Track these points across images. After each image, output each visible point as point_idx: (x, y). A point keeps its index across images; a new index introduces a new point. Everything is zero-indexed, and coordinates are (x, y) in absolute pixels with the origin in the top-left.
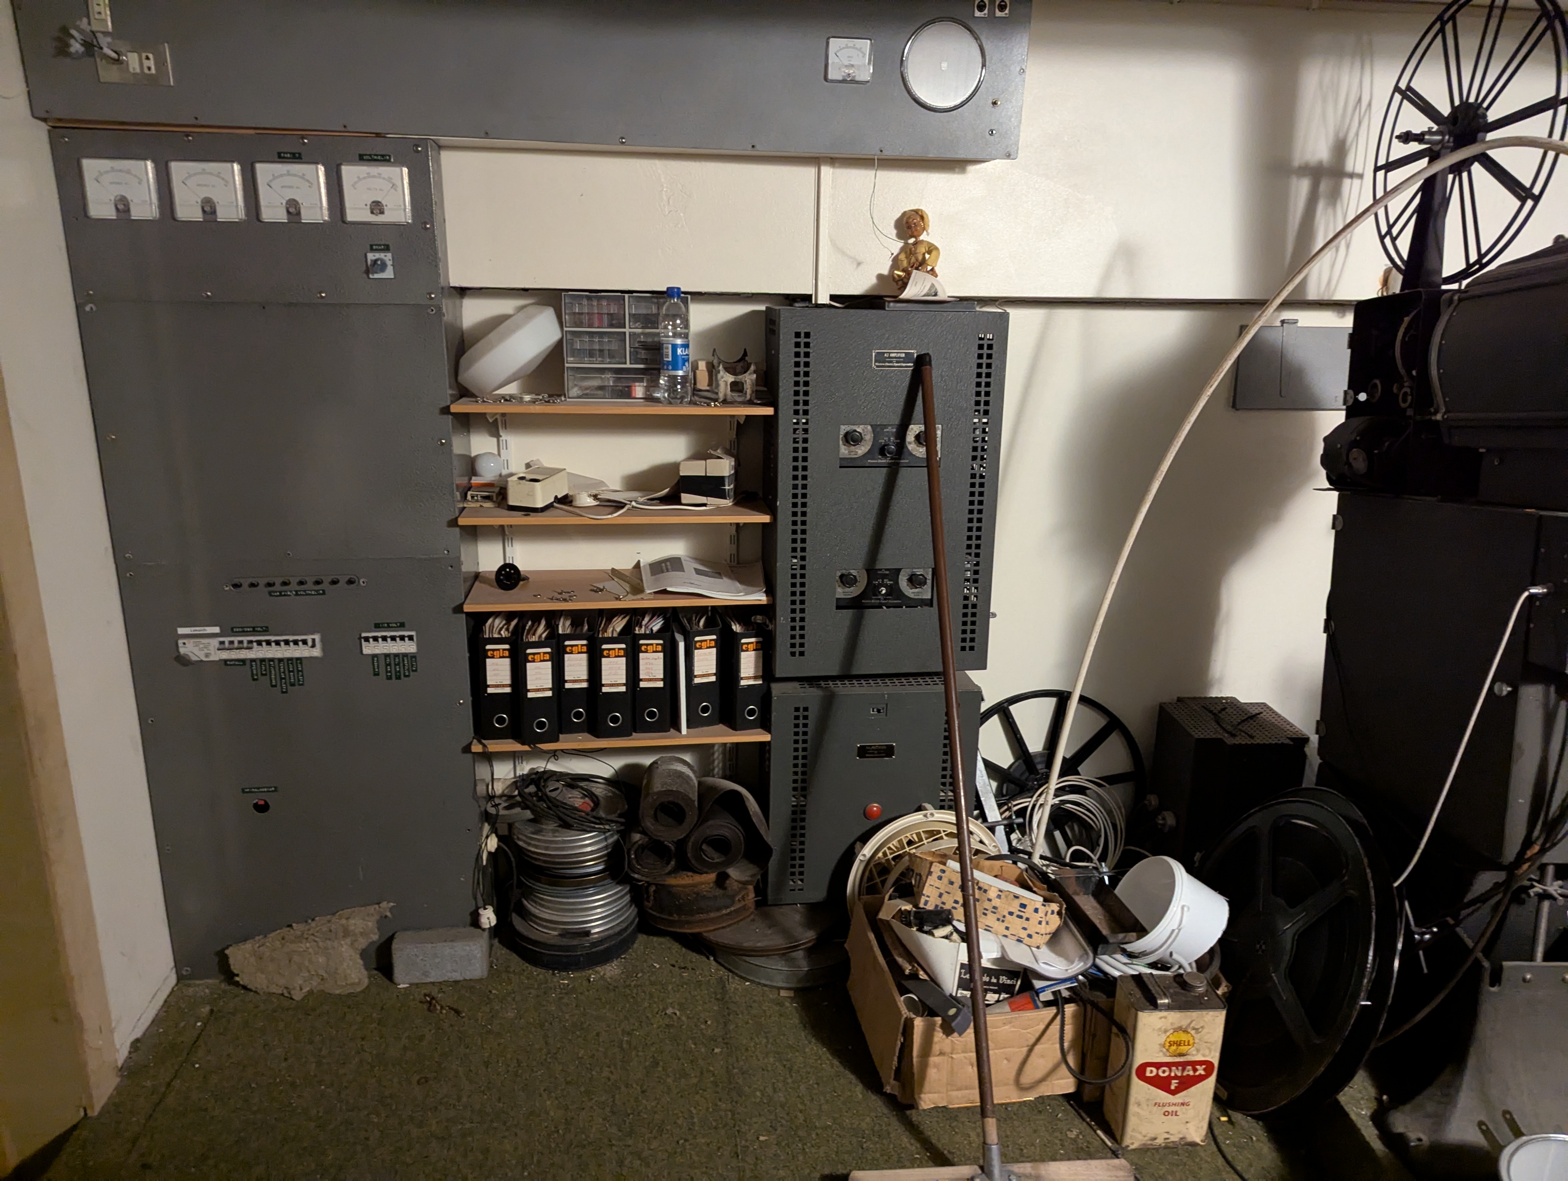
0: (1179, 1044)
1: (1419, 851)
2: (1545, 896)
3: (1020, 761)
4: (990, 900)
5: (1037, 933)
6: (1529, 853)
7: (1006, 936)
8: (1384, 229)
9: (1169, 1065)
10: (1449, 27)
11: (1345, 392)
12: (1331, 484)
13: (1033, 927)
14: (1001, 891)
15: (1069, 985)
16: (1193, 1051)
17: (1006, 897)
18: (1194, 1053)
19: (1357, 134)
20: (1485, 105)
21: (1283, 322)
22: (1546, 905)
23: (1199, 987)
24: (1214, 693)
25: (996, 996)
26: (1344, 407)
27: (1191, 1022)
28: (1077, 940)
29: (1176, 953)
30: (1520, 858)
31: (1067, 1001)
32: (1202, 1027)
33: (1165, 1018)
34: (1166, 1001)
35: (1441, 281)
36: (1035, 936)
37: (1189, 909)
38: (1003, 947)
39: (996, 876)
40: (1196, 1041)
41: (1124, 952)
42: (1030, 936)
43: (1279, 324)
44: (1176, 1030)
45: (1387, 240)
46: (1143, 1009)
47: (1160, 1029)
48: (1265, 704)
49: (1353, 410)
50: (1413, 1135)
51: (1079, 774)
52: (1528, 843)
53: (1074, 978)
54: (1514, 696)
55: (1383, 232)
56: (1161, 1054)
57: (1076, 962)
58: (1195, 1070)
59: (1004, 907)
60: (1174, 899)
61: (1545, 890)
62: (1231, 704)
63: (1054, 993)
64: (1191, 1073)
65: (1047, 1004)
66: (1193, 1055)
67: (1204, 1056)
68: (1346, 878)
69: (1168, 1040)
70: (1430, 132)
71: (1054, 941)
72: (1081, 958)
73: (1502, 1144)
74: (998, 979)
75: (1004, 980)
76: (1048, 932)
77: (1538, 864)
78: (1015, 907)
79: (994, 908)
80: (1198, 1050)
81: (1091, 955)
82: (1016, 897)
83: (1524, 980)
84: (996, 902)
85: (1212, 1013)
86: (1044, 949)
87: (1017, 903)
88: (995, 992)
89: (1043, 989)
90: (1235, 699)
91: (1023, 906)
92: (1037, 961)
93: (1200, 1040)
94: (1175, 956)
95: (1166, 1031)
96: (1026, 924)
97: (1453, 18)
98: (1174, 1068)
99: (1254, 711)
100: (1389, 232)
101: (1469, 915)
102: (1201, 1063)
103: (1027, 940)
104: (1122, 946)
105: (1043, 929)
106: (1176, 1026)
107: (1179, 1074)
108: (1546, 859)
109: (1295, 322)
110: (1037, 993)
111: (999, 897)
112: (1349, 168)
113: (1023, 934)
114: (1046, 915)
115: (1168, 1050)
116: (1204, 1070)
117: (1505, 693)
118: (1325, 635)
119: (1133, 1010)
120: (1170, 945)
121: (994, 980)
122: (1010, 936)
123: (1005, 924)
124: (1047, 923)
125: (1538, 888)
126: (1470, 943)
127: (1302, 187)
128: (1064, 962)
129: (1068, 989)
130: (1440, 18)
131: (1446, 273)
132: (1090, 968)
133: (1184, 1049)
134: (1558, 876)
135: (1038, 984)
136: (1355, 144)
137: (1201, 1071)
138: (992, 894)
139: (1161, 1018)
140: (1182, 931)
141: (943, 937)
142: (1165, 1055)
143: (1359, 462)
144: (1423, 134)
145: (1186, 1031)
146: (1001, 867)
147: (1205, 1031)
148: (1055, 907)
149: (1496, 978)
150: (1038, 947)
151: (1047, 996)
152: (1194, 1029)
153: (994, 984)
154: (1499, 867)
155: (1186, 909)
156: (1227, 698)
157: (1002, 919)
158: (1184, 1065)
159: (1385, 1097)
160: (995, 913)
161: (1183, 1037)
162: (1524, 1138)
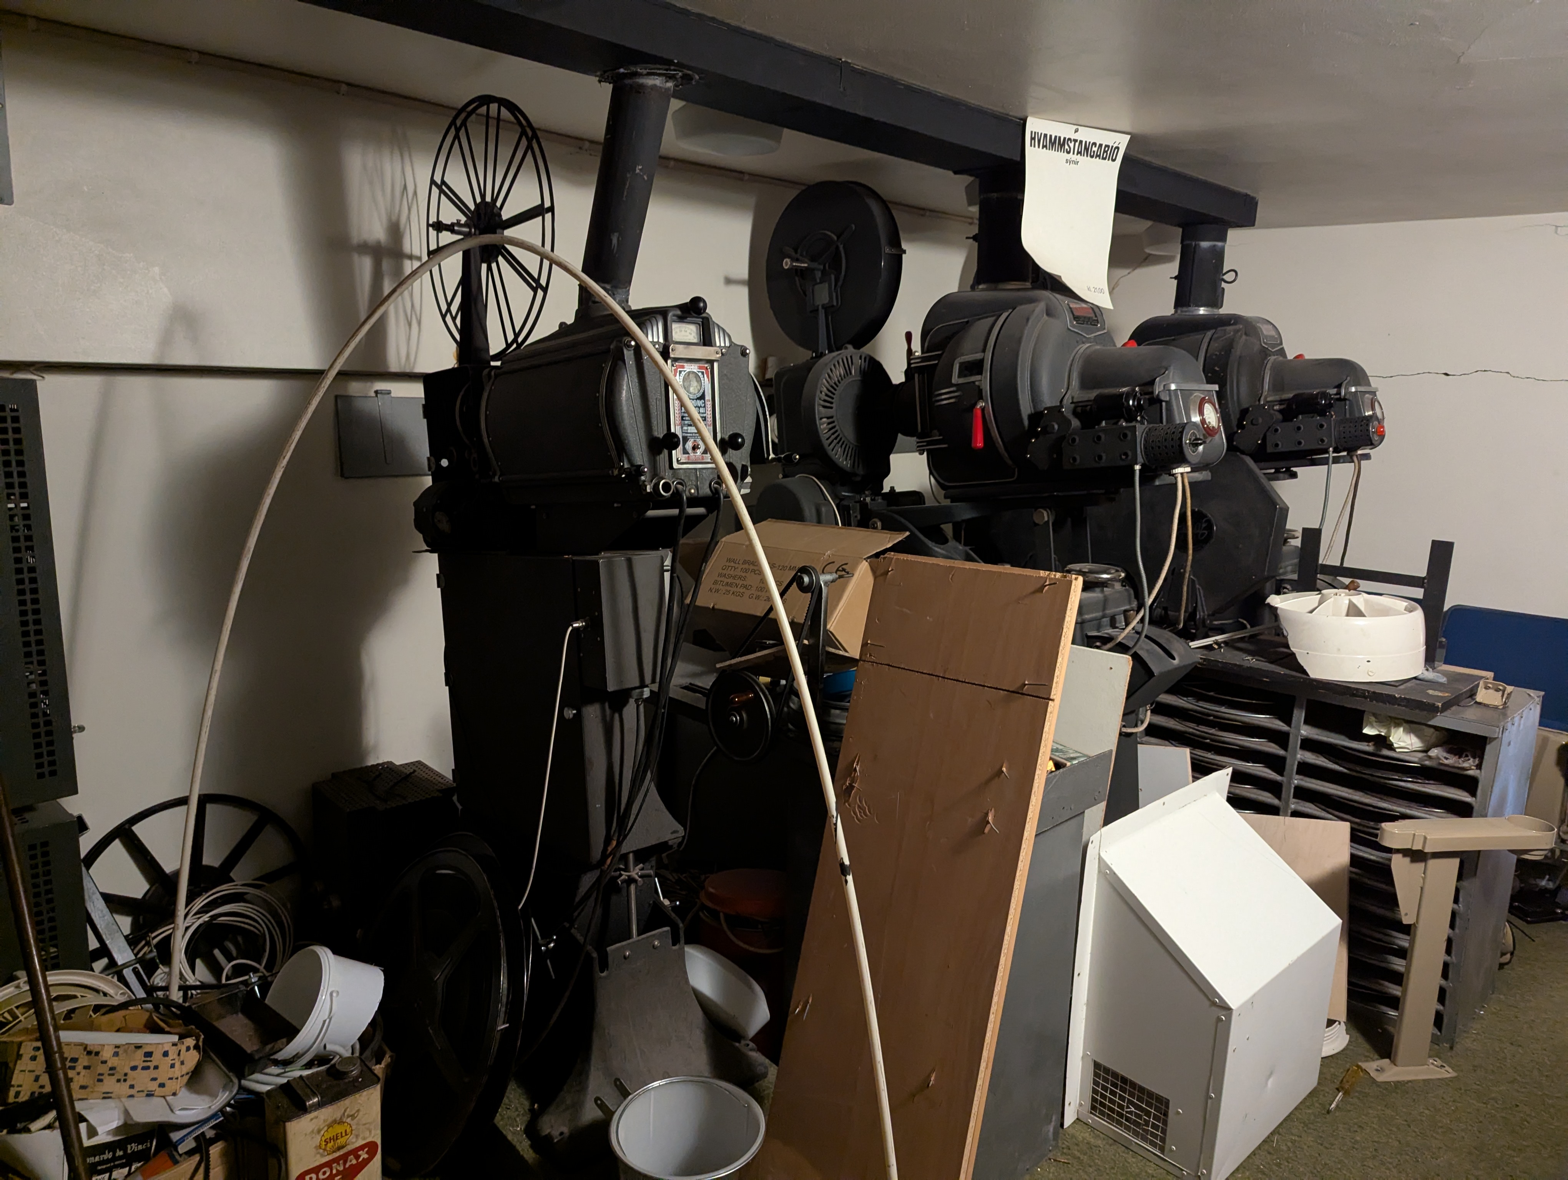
0: (335, 1138)
1: (533, 871)
2: (631, 880)
3: (157, 885)
4: (104, 1062)
5: (171, 1079)
6: (610, 849)
7: (132, 1096)
8: (444, 308)
9: (328, 1164)
10: (462, 133)
11: (429, 459)
12: (428, 546)
13: (163, 1074)
14: (117, 1047)
15: (213, 1123)
16: (352, 1138)
17: (126, 1051)
18: (354, 1140)
19: (409, 218)
20: (498, 204)
21: (376, 392)
22: (633, 887)
23: (352, 1071)
24: (372, 761)
25: (126, 1170)
26: (430, 473)
27: (345, 1111)
28: (219, 1067)
29: (331, 1043)
30: (604, 855)
31: (212, 1141)
32: (358, 1111)
33: (316, 1117)
34: (316, 1100)
35: (489, 358)
36: (168, 1083)
37: (338, 992)
38: (126, 1112)
39: (118, 1031)
40: (354, 1127)
41: (276, 1063)
42: (162, 1085)
43: (373, 394)
44: (330, 1126)
45: (448, 319)
46: (289, 1119)
47: (313, 1132)
48: (419, 762)
49: (437, 473)
50: (555, 1133)
51: (233, 881)
52: (608, 841)
53: (222, 1111)
54: (578, 717)
55: (444, 311)
56: (318, 1156)
57: (220, 1095)
58: (357, 1157)
59: (122, 1064)
60: (322, 988)
61: (629, 876)
62: (388, 768)
63: (196, 1139)
64: (354, 1162)
65: (190, 1153)
66: (353, 1143)
67: (364, 1139)
68: (479, 914)
69: (323, 1139)
70: (458, 223)
71: (195, 1079)
72: (225, 1088)
73: (613, 1110)
74: (125, 1150)
75: (133, 1147)
76: (184, 1072)
77: (618, 855)
78: (138, 1058)
79: (112, 1069)
80: (357, 1136)
81: (236, 1081)
82: (138, 1047)
83: (625, 958)
84: (113, 1062)
85: (365, 1094)
86: (184, 1093)
87: (140, 1053)
88: (122, 1166)
89: (182, 1140)
90: (391, 763)
91: (149, 1054)
92: (172, 1111)
93: (358, 1124)
94: (329, 1047)
95: (319, 1131)
96: (152, 1073)
97: (464, 123)
98: (334, 1165)
99: (408, 771)
100: (448, 310)
101: (579, 914)
102: (361, 1148)
103: (159, 1091)
104: (272, 1057)
105: (178, 1071)
106: (330, 1120)
107: (341, 1168)
108: (624, 849)
109: (389, 392)
110: (175, 1146)
111: (116, 1054)
112: (407, 249)
113: (153, 1086)
114: (179, 1055)
115: (325, 1150)
116: (367, 1153)
117: (571, 716)
118: (447, 687)
119: (281, 1123)
120: (322, 1040)
121: (119, 1153)
122: (136, 1094)
123: (128, 1083)
124: (182, 1063)
125: (625, 875)
126: (581, 939)
127: (365, 265)
128: (207, 1098)
129: (212, 1128)
130: (453, 123)
131: (492, 352)
132: (237, 1094)
133: (341, 1141)
134: (637, 861)
135: (175, 1136)
136: (408, 227)
137: (364, 1155)
138: (107, 1054)
139: (312, 1120)
140: (333, 1019)
141: (44, 1128)
142: (322, 1156)
143: (443, 523)
144: (453, 225)
145: (341, 1122)
146: (124, 1017)
147: (361, 1113)
148: (190, 1042)
149: (604, 966)
150: (174, 1094)
151: (190, 1144)
152: (348, 1116)
153: (120, 1158)
154: (592, 868)
155: (334, 995)
156: (384, 763)
157: (123, 1078)
158: (345, 1158)
159: (536, 1106)
160: (113, 1075)
161: (339, 1129)
162: (630, 1097)
